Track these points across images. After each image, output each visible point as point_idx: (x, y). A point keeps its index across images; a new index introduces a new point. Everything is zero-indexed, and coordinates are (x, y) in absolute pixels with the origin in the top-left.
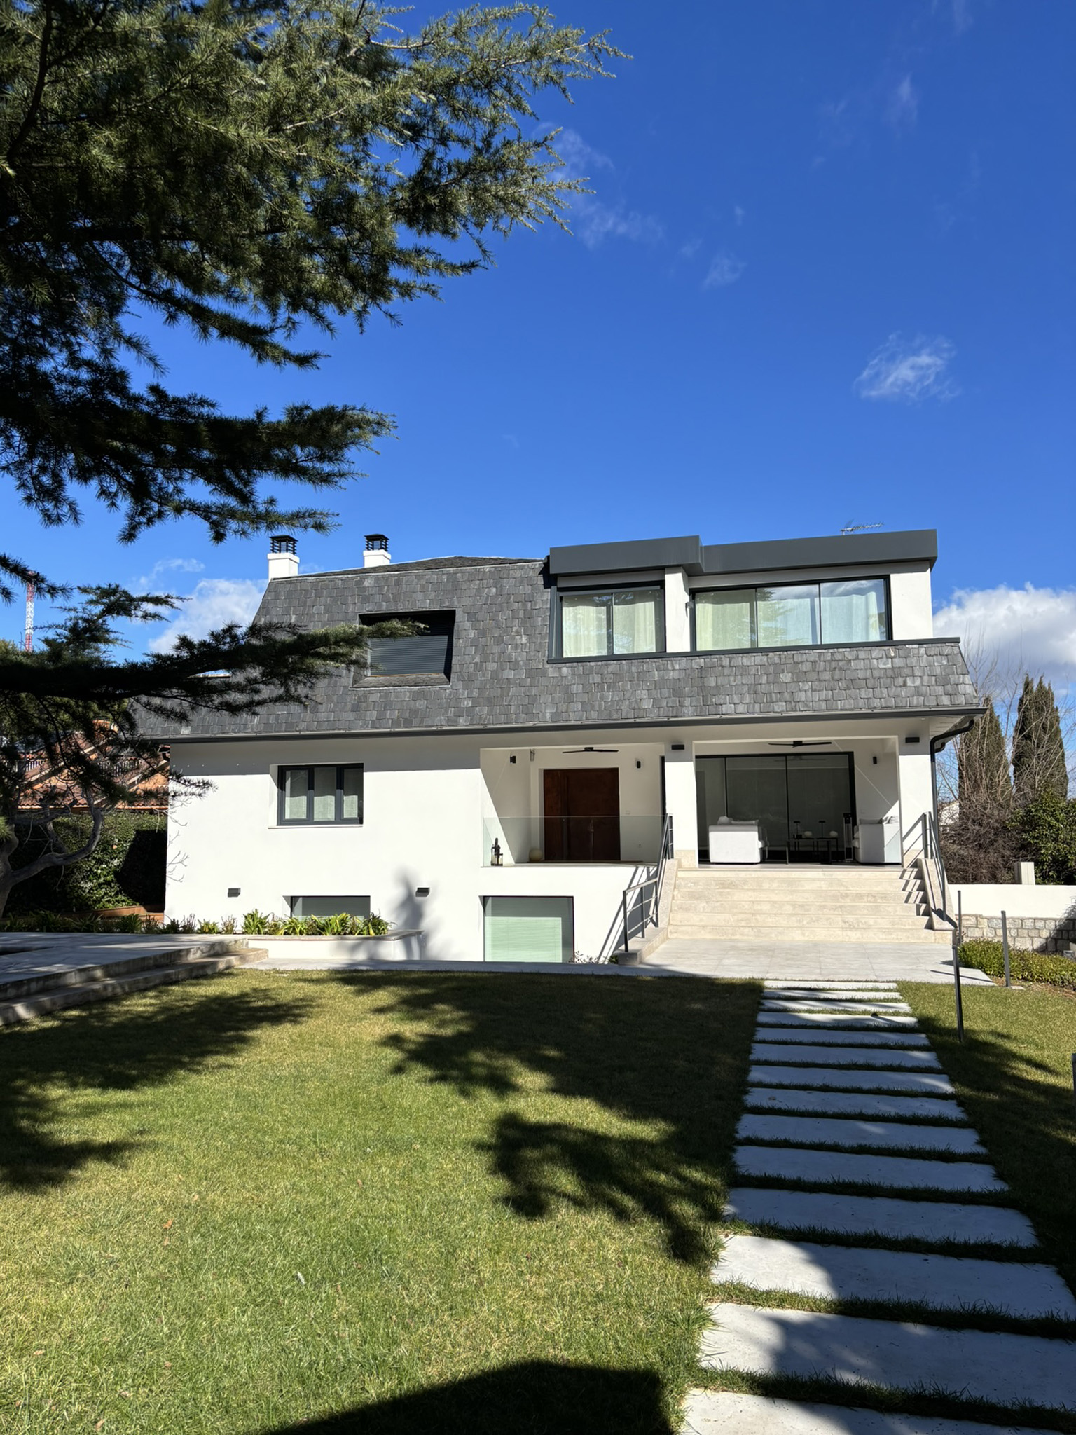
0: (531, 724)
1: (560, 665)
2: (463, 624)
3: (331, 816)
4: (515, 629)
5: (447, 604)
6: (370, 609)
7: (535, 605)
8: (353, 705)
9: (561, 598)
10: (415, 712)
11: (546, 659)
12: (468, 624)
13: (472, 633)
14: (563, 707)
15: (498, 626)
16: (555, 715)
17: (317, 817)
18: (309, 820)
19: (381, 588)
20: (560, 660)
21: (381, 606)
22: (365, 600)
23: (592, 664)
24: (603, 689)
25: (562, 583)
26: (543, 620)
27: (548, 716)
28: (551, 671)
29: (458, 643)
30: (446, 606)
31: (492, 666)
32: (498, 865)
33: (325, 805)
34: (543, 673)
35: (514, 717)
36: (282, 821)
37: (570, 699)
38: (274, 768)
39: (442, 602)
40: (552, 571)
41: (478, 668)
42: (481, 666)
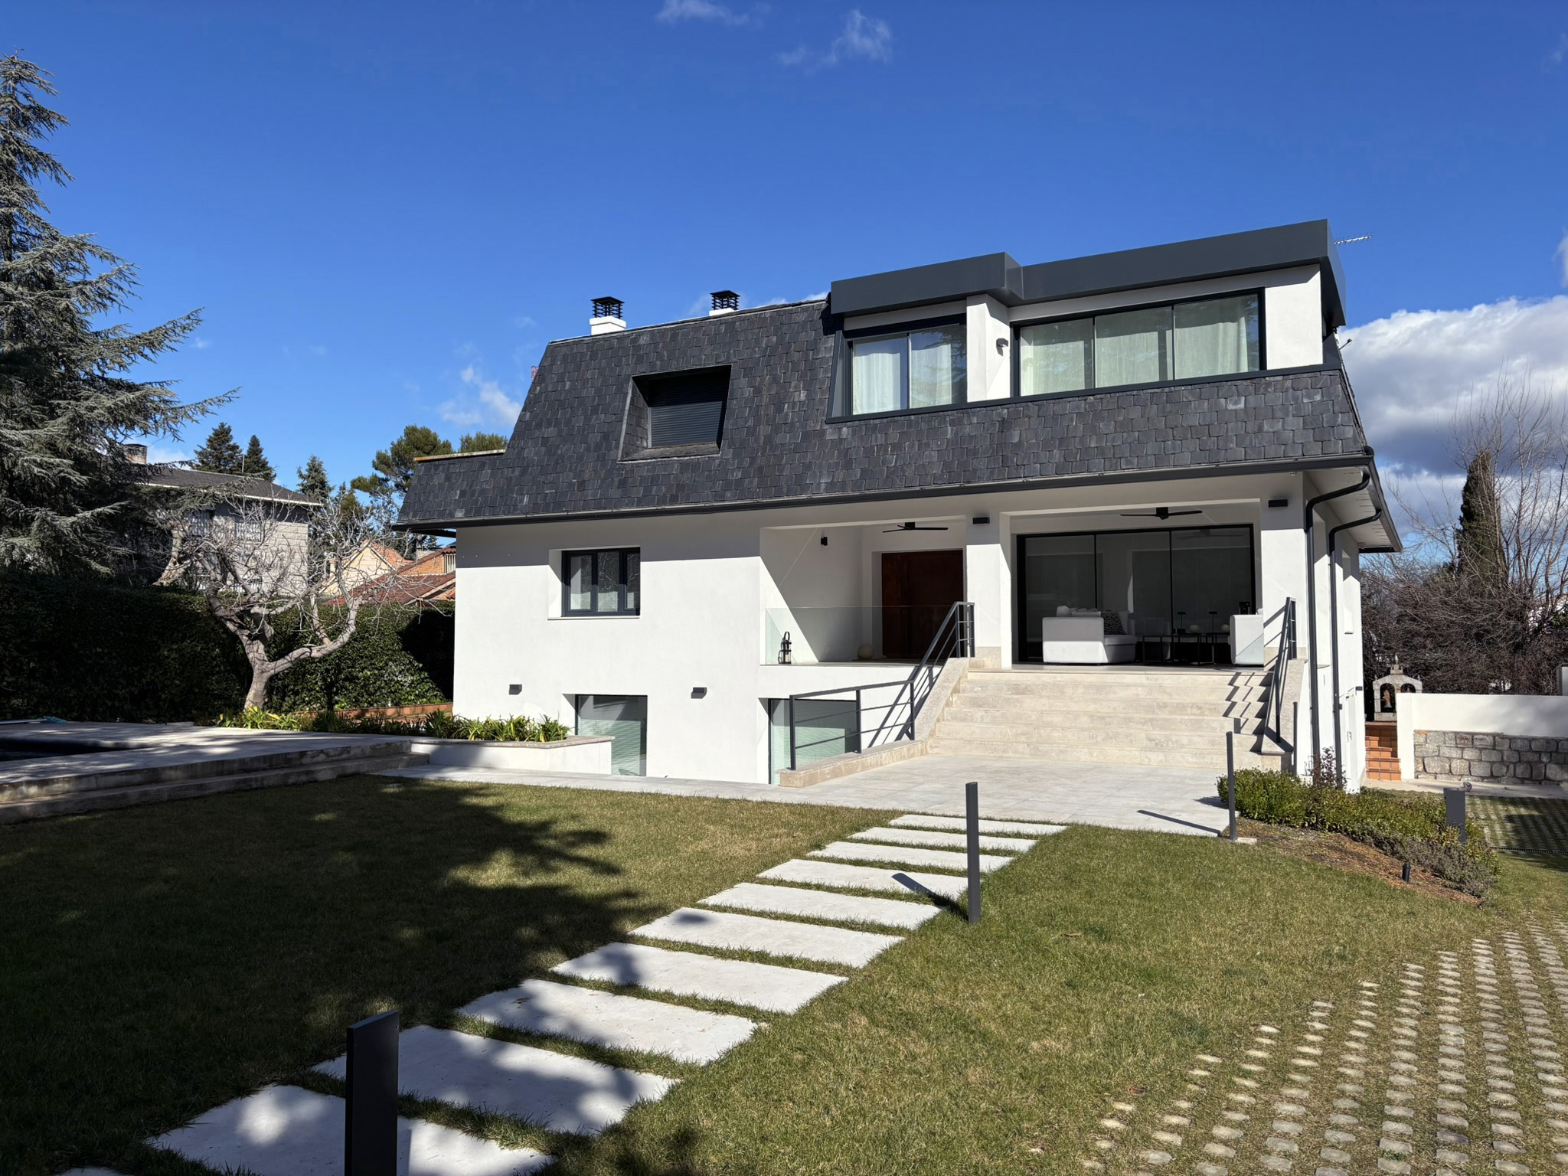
0: (804, 497)
1: (840, 425)
2: (738, 382)
4: (793, 384)
5: (723, 359)
6: (643, 370)
7: (818, 354)
8: (620, 480)
9: (850, 345)
10: (681, 487)
11: (824, 418)
12: (743, 381)
13: (748, 392)
14: (840, 475)
15: (776, 381)
16: (831, 486)
17: (600, 608)
18: (592, 611)
19: (656, 344)
22: (640, 360)
23: (877, 421)
24: (886, 452)
25: (850, 325)
26: (826, 371)
27: (823, 486)
28: (830, 434)
29: (732, 404)
31: (764, 430)
33: (608, 598)
34: (823, 432)
36: (567, 611)
37: (848, 465)
38: (556, 554)
39: (718, 356)
40: (833, 311)
41: (752, 432)
42: (755, 430)
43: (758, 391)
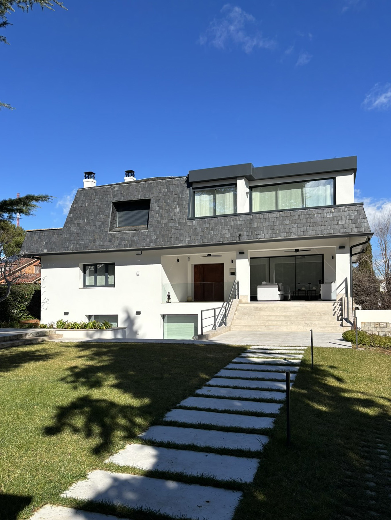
0: (180, 245)
1: (192, 220)
2: (154, 205)
3: (104, 284)
4: (174, 206)
5: (147, 196)
6: (117, 199)
7: (183, 196)
8: (109, 239)
9: (194, 192)
10: (133, 241)
11: (187, 218)
12: (155, 205)
13: (157, 208)
14: (193, 238)
15: (168, 205)
16: (190, 241)
17: (98, 284)
18: (95, 286)
19: (121, 191)
20: (193, 218)
21: (121, 198)
22: (115, 196)
23: (206, 219)
24: (210, 230)
25: (194, 186)
26: (186, 201)
27: (187, 241)
28: (189, 223)
29: (152, 212)
30: (147, 197)
31: (165, 222)
32: (169, 302)
33: (101, 279)
34: (186, 223)
35: (173, 242)
36: (85, 286)
37: (196, 234)
38: (81, 265)
39: (145, 195)
40: (190, 181)
41: (159, 222)
42: (160, 222)
43: (161, 208)
